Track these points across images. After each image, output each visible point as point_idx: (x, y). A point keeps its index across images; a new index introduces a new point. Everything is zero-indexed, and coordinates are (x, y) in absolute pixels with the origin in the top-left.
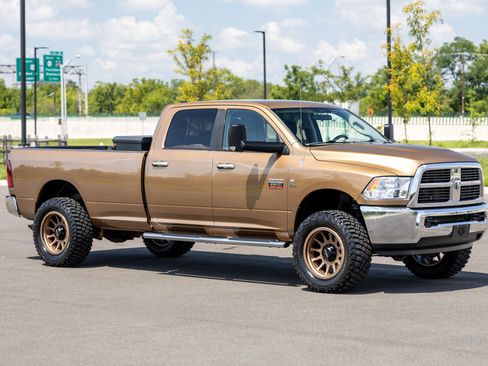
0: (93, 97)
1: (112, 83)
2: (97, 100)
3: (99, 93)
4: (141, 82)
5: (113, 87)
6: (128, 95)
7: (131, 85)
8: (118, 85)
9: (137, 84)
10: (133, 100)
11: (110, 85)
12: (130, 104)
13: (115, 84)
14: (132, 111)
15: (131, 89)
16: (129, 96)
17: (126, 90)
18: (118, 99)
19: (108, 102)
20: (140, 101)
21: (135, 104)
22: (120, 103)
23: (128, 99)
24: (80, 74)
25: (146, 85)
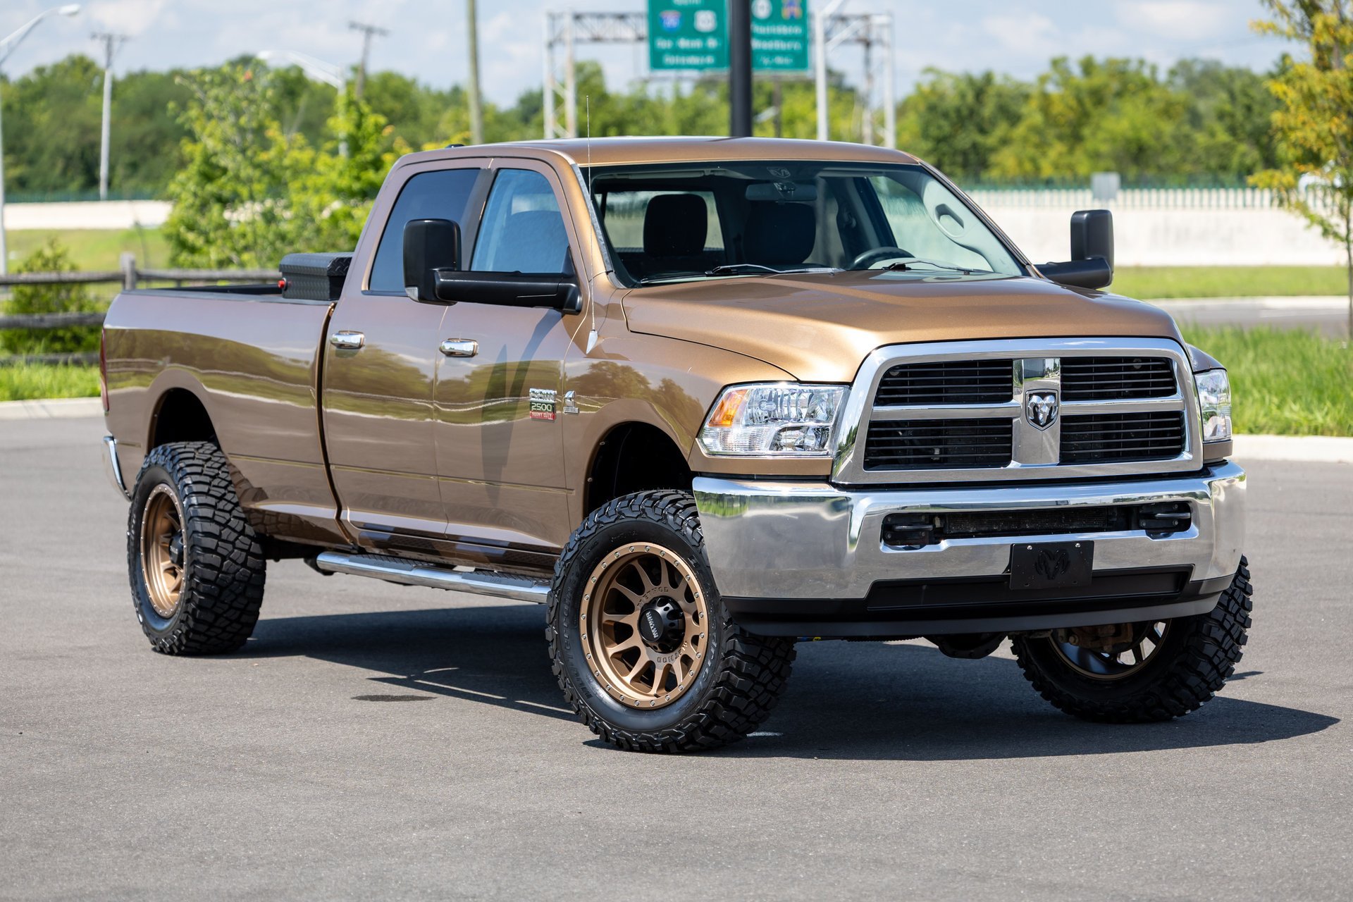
0: (913, 121)
1: (977, 72)
2: (925, 135)
3: (932, 108)
4: (1076, 71)
5: (980, 88)
6: (1032, 115)
7: (1043, 80)
8: (998, 80)
9: (1066, 80)
10: (1051, 133)
11: (970, 81)
12: (1042, 145)
13: (988, 78)
14: (1047, 171)
15: (1045, 96)
16: (1037, 119)
17: (1026, 97)
18: (1001, 130)
19: (965, 139)
20: (1074, 137)
21: (1057, 149)
22: (1005, 142)
23: (1035, 130)
24: (868, 44)
25: (1097, 80)
